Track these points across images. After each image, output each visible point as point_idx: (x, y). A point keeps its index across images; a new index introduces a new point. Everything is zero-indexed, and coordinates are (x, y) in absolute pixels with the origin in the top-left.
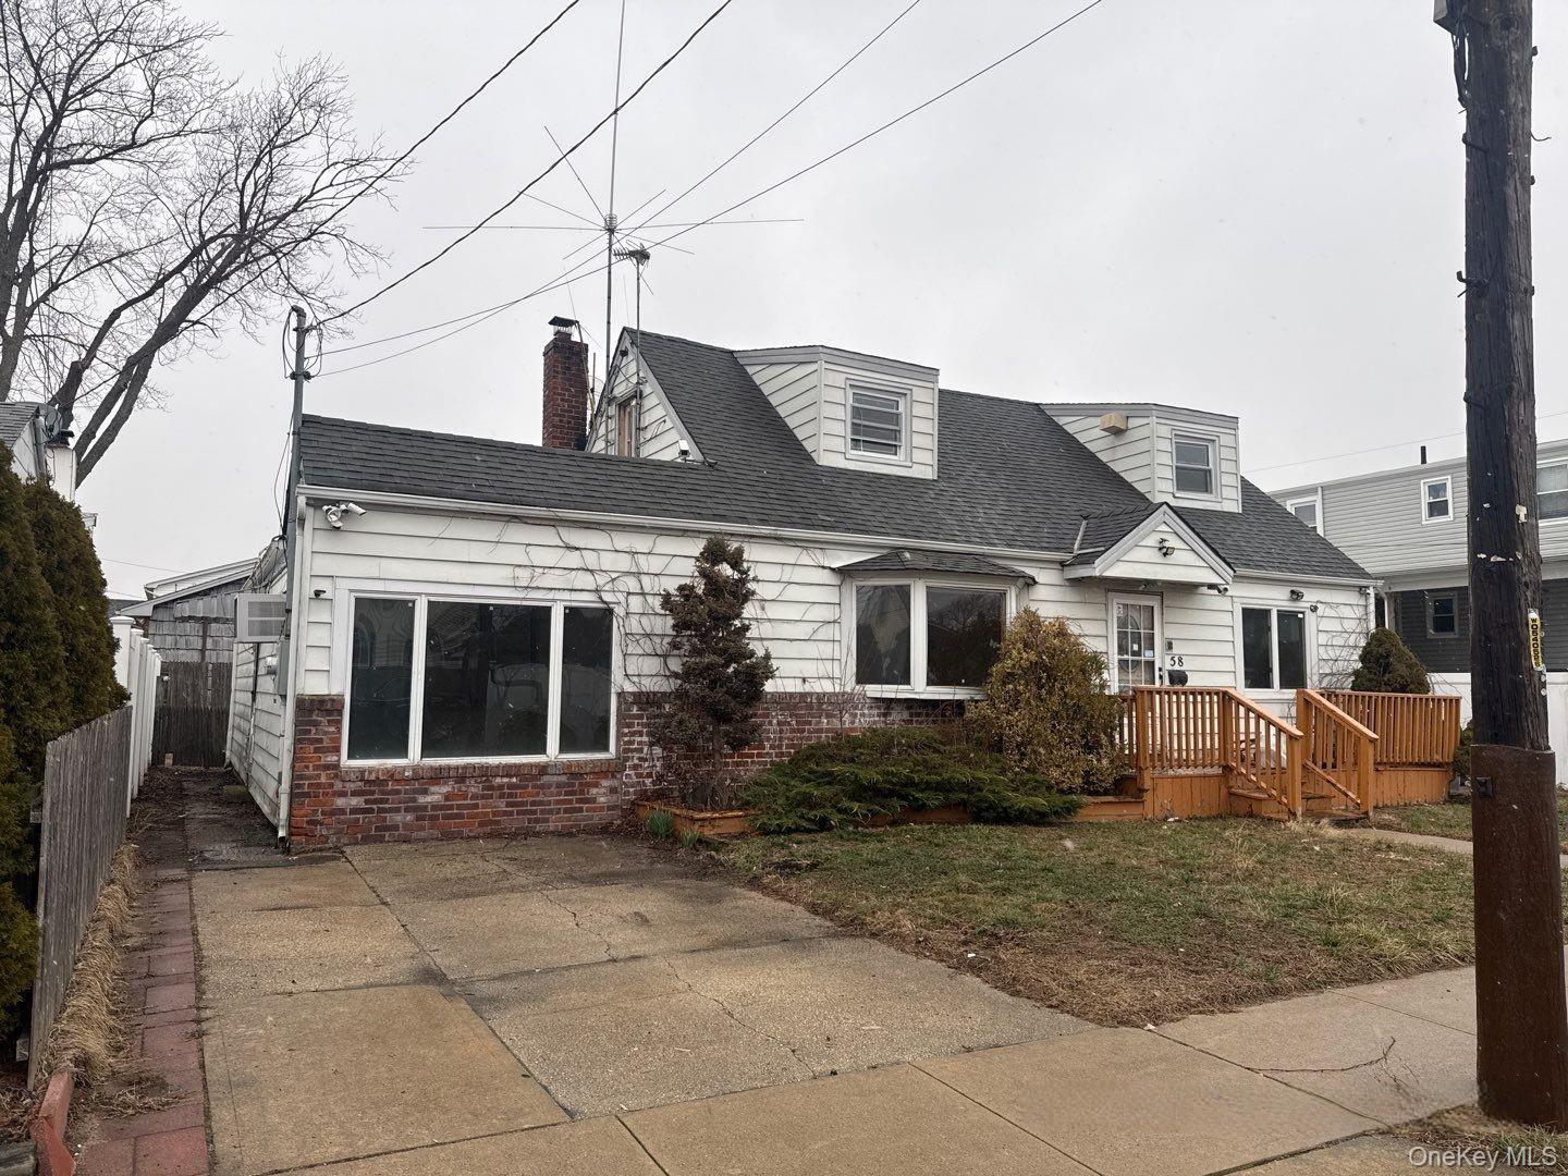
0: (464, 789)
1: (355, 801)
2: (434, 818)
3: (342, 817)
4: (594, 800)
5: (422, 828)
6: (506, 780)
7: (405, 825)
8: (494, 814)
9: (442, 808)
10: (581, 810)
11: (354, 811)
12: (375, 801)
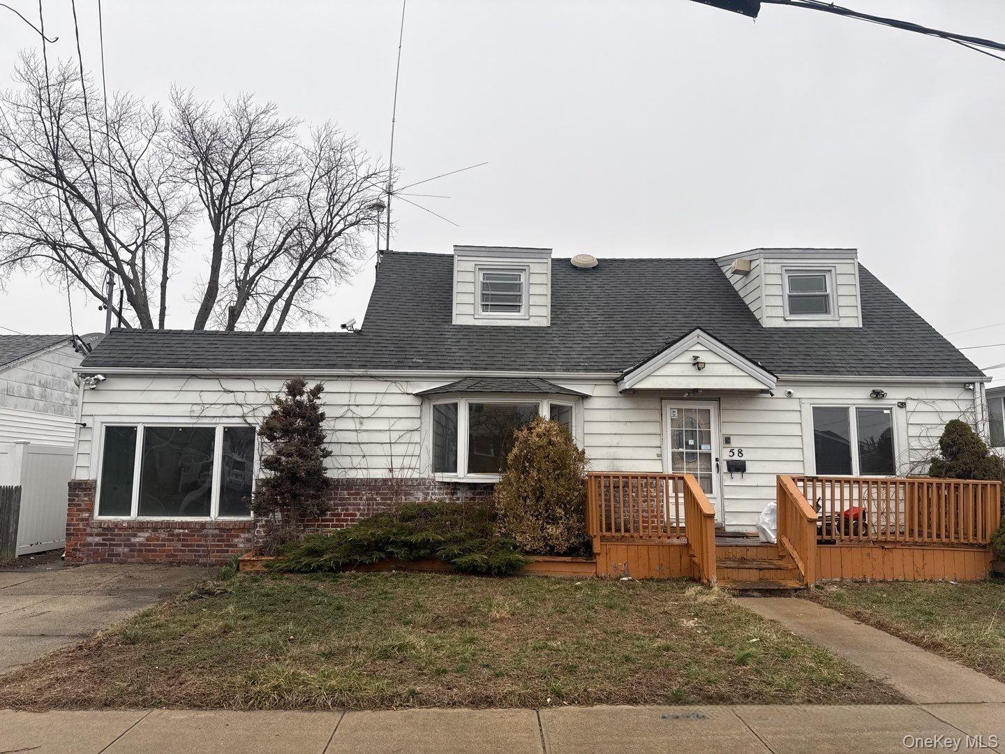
0: (157, 535)
1: (97, 539)
2: (140, 551)
3: (90, 548)
4: (236, 546)
5: (133, 557)
6: (181, 531)
7: (124, 554)
8: (175, 551)
9: (145, 545)
10: (227, 551)
11: (97, 544)
12: (108, 540)
